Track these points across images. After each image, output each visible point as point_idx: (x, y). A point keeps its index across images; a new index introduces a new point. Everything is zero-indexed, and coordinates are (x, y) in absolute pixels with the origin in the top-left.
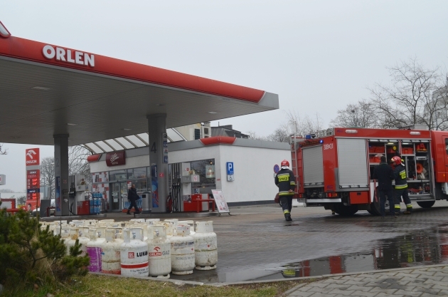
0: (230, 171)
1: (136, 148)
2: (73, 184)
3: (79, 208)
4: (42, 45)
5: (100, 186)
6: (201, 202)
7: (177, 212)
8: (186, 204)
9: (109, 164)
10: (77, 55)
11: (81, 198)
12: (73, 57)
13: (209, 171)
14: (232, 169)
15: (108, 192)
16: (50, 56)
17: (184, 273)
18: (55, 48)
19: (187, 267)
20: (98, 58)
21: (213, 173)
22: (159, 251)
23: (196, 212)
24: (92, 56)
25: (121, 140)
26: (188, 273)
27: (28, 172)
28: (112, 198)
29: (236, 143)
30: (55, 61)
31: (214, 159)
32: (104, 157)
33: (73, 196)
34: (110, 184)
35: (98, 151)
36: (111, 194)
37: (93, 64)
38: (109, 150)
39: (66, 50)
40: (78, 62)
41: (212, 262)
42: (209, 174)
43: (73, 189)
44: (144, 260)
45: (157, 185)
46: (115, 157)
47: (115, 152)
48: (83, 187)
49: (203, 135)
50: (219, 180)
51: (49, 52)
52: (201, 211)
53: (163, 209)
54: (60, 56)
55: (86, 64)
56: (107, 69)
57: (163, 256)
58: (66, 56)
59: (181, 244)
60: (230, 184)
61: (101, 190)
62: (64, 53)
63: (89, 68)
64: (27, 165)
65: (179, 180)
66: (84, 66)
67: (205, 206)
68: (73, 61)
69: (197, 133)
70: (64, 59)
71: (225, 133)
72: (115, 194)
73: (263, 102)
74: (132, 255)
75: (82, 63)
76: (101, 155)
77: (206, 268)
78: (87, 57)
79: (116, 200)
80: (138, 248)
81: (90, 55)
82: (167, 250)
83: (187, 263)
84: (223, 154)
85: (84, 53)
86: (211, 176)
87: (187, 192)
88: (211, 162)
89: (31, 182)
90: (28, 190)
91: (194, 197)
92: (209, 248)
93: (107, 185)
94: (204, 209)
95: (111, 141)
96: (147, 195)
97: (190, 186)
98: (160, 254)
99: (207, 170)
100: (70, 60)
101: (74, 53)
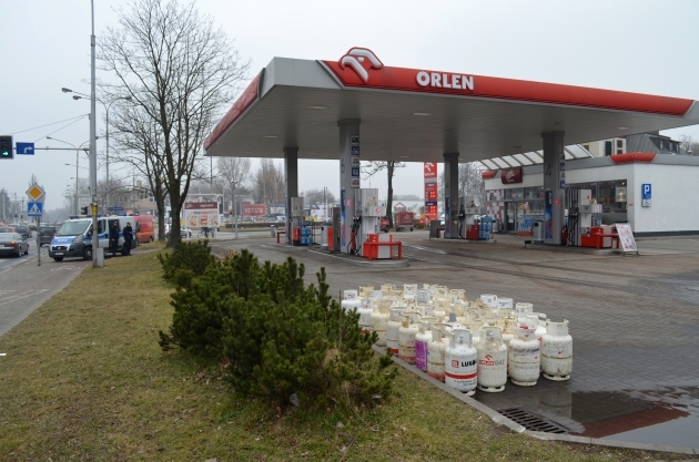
0: (646, 194)
1: (535, 164)
2: (462, 206)
3: (468, 232)
4: (416, 72)
5: (494, 204)
6: (601, 237)
7: (573, 245)
8: (584, 238)
9: (505, 181)
10: (454, 78)
11: (470, 221)
12: (450, 81)
13: (620, 194)
14: (649, 193)
15: (503, 212)
16: (424, 83)
17: (525, 384)
18: (430, 73)
19: (528, 378)
20: (478, 79)
21: (625, 197)
22: (491, 359)
23: (595, 248)
24: (471, 78)
25: (519, 156)
26: (529, 384)
27: (426, 185)
28: (507, 217)
29: (655, 160)
30: (430, 89)
31: (625, 181)
32: (500, 173)
33: (463, 218)
34: (506, 203)
35: (494, 167)
36: (506, 213)
37: (471, 87)
38: (504, 166)
39: (441, 74)
40: (455, 86)
41: (563, 373)
42: (619, 197)
43: (462, 212)
44: (471, 370)
45: (551, 214)
46: (511, 174)
47: (511, 168)
48: (473, 210)
49: (615, 149)
50: (631, 205)
51: (423, 78)
52: (602, 248)
53: (557, 240)
54: (436, 82)
55: (464, 87)
56: (489, 90)
57: (495, 366)
58: (441, 82)
59: (522, 351)
60: (645, 210)
61: (496, 209)
62: (439, 78)
63: (467, 92)
64: (425, 177)
65: (577, 209)
66: (462, 90)
67: (607, 242)
68: (449, 86)
69: (608, 147)
70: (439, 85)
71: (649, 140)
72: (510, 214)
73: (690, 115)
74: (456, 363)
75: (459, 87)
76: (496, 171)
77: (555, 379)
78: (465, 80)
79: (511, 221)
80: (463, 357)
81: (468, 77)
82: (501, 359)
83: (528, 374)
84: (639, 174)
85: (461, 75)
86: (621, 200)
87: (586, 223)
88: (623, 183)
89: (429, 194)
90: (426, 203)
91: (594, 230)
92: (560, 356)
93: (502, 204)
94: (605, 245)
95: (507, 158)
96: (540, 223)
97: (589, 218)
98: (492, 363)
99: (617, 194)
100: (446, 85)
101: (450, 76)
